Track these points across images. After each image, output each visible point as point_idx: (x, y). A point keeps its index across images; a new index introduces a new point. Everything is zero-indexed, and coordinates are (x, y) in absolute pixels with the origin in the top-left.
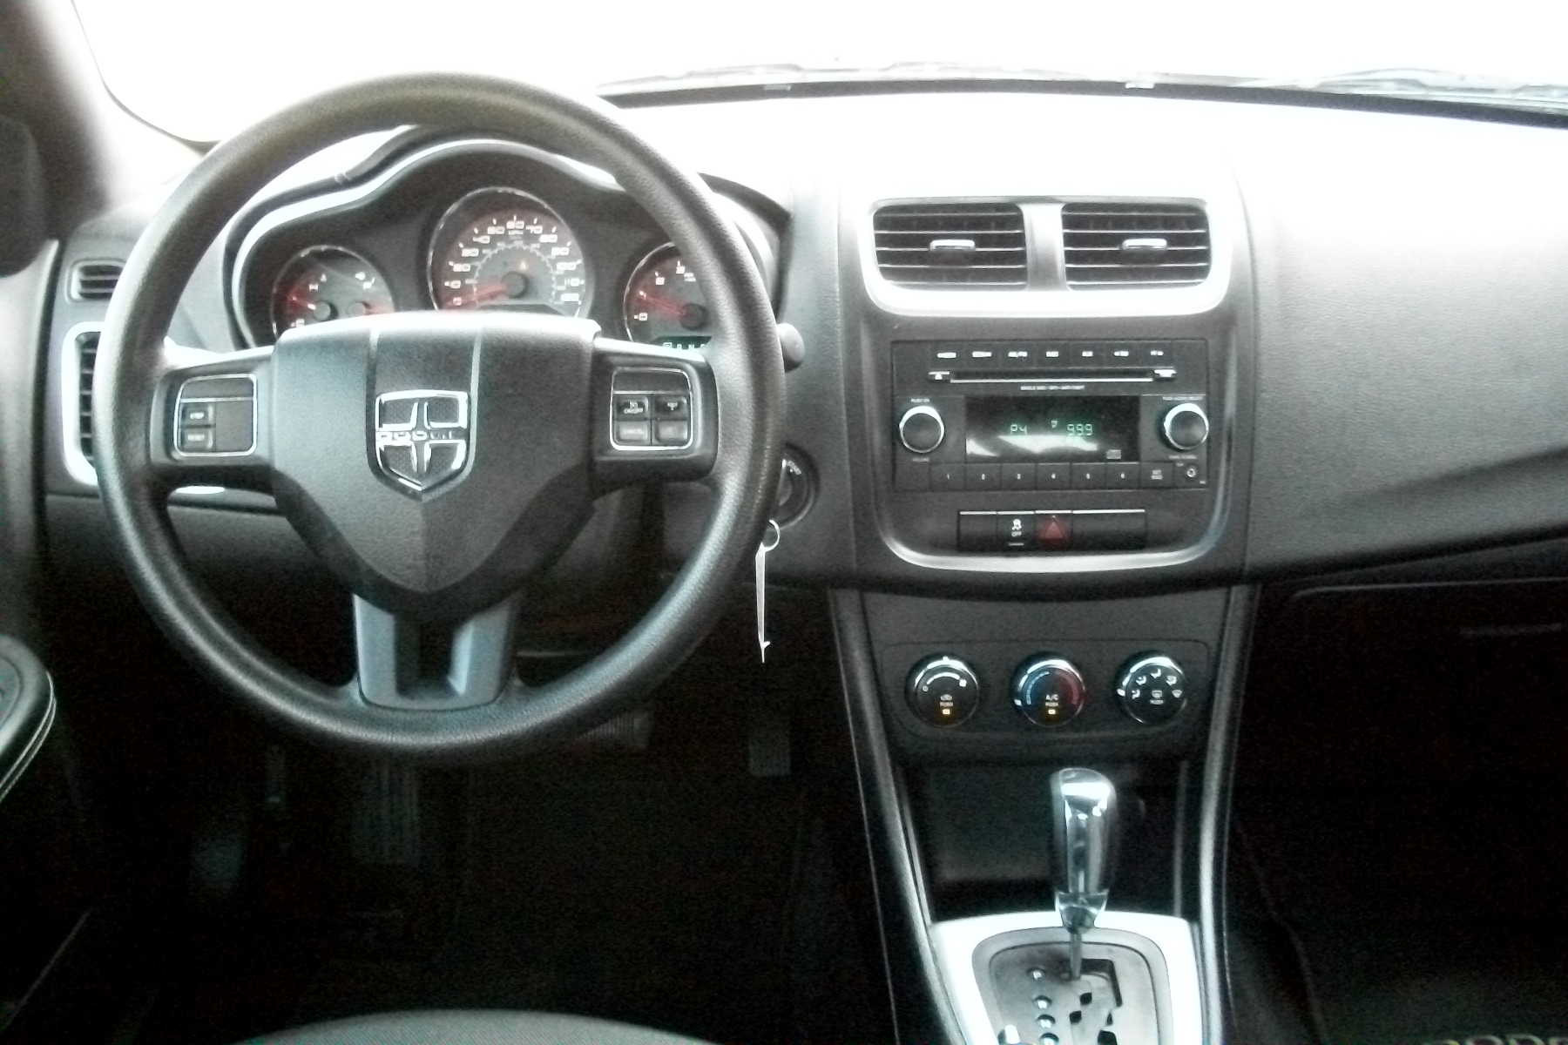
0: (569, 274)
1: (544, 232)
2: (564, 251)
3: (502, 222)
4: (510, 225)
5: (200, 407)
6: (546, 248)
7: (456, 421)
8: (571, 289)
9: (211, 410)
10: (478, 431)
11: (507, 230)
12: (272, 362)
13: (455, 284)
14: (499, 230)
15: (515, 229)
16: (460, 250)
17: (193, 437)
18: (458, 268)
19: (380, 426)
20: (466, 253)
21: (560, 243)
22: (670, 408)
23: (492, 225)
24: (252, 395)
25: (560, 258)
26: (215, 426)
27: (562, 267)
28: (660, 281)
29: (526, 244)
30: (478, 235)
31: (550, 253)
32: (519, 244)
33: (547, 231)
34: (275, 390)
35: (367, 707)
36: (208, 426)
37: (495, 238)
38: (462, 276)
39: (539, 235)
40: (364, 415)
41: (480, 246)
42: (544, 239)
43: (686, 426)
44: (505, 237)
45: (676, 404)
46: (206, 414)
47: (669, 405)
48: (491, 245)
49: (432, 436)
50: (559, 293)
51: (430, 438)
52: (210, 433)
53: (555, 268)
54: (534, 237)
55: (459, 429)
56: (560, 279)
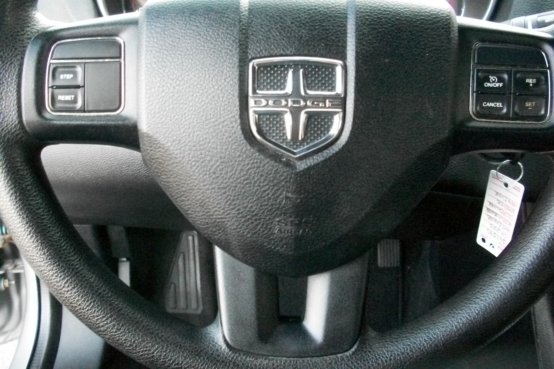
5: (70, 68)
7: (333, 88)
9: (79, 70)
10: (356, 101)
12: (139, 25)
17: (63, 97)
19: (254, 92)
22: (529, 84)
24: (120, 57)
26: (84, 86)
34: (144, 53)
35: (227, 350)
36: (78, 87)
40: (236, 80)
43: (544, 101)
45: (535, 81)
46: (75, 74)
47: (527, 81)
49: (309, 103)
51: (306, 106)
52: (80, 92)
55: (337, 96)
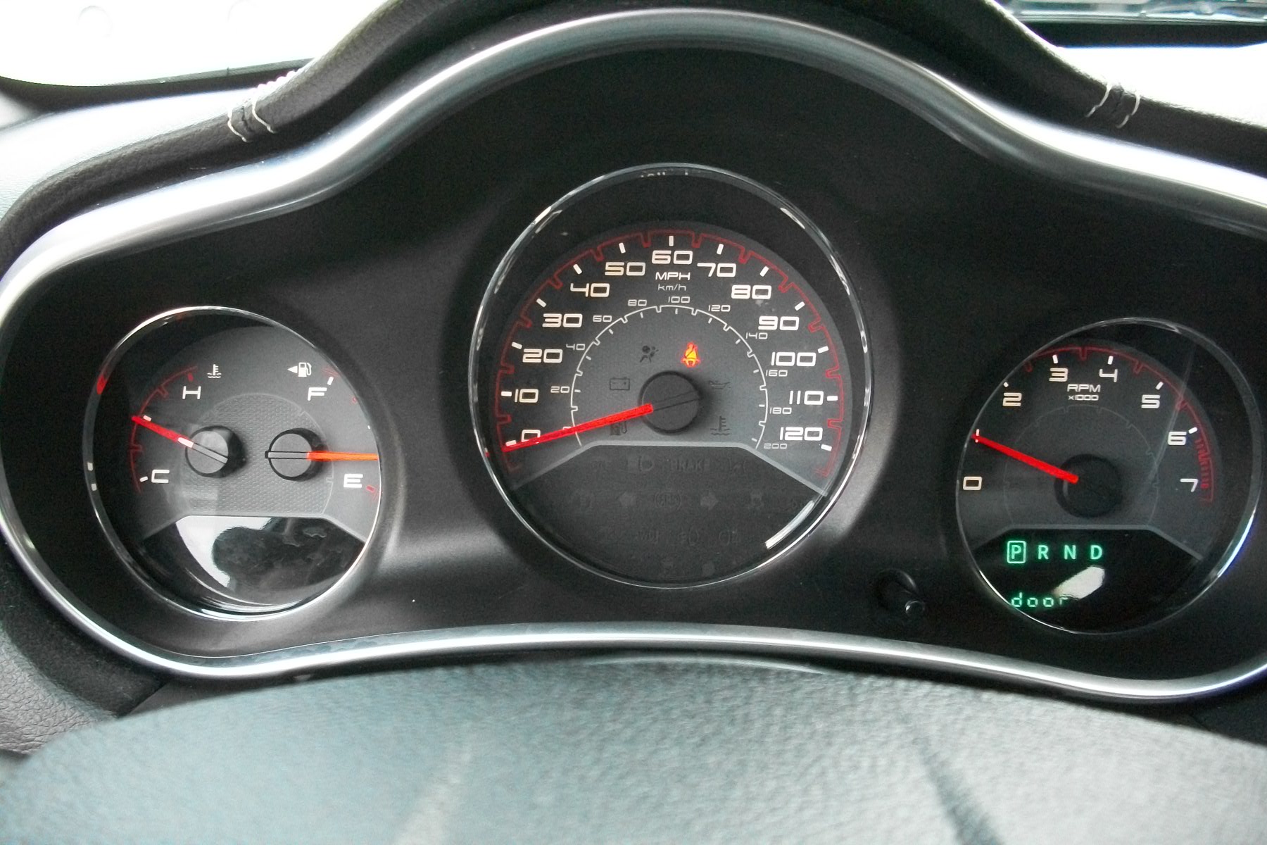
0: (800, 379)
1: (739, 280)
2: (788, 323)
3: (640, 252)
4: (659, 257)
6: (746, 313)
8: (803, 416)
11: (652, 269)
13: (525, 396)
14: (633, 269)
15: (672, 267)
16: (538, 314)
18: (532, 356)
20: (554, 320)
21: (778, 306)
23: (617, 257)
25: (779, 340)
27: (784, 361)
28: (1012, 399)
29: (694, 303)
30: (580, 281)
31: (755, 329)
32: (679, 302)
33: (748, 276)
37: (622, 286)
38: (541, 376)
39: (729, 282)
41: (587, 306)
42: (740, 292)
44: (645, 286)
48: (614, 305)
50: (777, 423)
53: (767, 365)
54: (720, 290)
56: (780, 389)
